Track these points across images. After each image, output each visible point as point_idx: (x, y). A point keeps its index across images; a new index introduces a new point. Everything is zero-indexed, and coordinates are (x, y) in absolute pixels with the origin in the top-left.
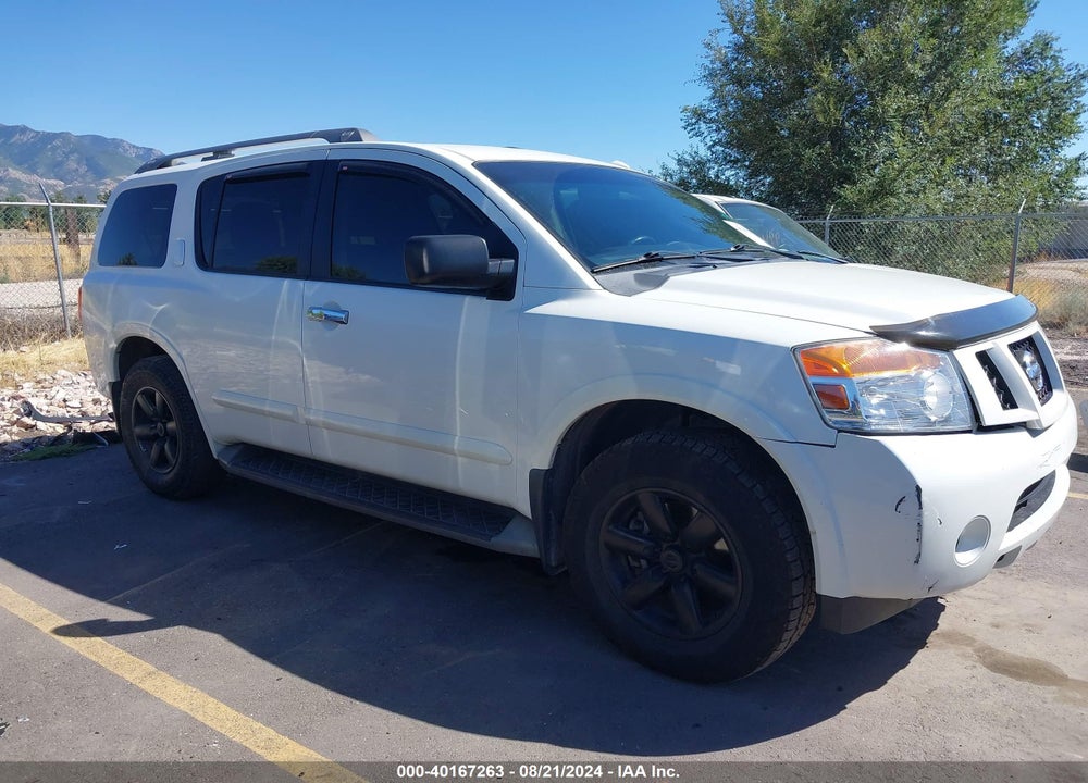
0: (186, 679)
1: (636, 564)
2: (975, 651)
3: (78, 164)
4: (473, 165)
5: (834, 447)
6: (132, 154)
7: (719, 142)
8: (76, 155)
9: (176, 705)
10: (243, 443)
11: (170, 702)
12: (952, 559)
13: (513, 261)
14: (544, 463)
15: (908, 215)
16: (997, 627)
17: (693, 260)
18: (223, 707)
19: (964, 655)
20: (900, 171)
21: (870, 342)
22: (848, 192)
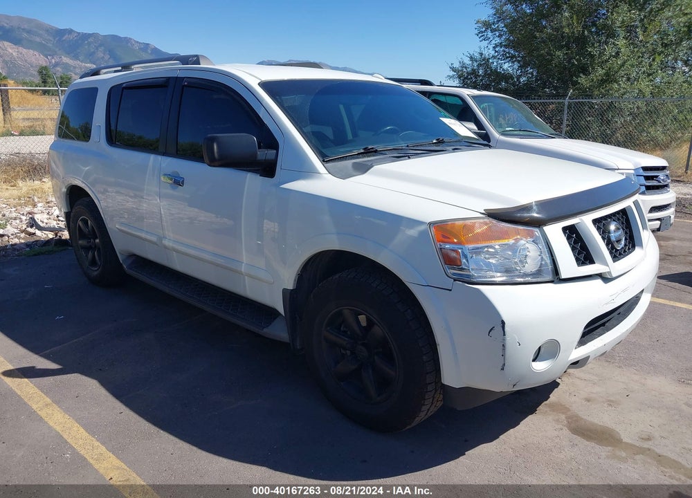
0: (67, 410)
1: (344, 352)
2: (566, 418)
3: (104, 54)
4: (259, 84)
5: (451, 290)
6: (136, 47)
7: (501, 45)
8: (103, 48)
9: (55, 427)
10: (135, 255)
11: (51, 424)
12: (530, 367)
13: (275, 151)
14: (290, 285)
15: (625, 96)
16: (589, 401)
17: (400, 151)
18: (82, 430)
19: (557, 421)
20: (623, 65)
21: (482, 221)
22: (583, 80)
